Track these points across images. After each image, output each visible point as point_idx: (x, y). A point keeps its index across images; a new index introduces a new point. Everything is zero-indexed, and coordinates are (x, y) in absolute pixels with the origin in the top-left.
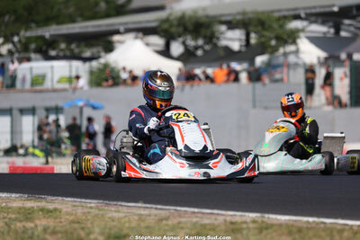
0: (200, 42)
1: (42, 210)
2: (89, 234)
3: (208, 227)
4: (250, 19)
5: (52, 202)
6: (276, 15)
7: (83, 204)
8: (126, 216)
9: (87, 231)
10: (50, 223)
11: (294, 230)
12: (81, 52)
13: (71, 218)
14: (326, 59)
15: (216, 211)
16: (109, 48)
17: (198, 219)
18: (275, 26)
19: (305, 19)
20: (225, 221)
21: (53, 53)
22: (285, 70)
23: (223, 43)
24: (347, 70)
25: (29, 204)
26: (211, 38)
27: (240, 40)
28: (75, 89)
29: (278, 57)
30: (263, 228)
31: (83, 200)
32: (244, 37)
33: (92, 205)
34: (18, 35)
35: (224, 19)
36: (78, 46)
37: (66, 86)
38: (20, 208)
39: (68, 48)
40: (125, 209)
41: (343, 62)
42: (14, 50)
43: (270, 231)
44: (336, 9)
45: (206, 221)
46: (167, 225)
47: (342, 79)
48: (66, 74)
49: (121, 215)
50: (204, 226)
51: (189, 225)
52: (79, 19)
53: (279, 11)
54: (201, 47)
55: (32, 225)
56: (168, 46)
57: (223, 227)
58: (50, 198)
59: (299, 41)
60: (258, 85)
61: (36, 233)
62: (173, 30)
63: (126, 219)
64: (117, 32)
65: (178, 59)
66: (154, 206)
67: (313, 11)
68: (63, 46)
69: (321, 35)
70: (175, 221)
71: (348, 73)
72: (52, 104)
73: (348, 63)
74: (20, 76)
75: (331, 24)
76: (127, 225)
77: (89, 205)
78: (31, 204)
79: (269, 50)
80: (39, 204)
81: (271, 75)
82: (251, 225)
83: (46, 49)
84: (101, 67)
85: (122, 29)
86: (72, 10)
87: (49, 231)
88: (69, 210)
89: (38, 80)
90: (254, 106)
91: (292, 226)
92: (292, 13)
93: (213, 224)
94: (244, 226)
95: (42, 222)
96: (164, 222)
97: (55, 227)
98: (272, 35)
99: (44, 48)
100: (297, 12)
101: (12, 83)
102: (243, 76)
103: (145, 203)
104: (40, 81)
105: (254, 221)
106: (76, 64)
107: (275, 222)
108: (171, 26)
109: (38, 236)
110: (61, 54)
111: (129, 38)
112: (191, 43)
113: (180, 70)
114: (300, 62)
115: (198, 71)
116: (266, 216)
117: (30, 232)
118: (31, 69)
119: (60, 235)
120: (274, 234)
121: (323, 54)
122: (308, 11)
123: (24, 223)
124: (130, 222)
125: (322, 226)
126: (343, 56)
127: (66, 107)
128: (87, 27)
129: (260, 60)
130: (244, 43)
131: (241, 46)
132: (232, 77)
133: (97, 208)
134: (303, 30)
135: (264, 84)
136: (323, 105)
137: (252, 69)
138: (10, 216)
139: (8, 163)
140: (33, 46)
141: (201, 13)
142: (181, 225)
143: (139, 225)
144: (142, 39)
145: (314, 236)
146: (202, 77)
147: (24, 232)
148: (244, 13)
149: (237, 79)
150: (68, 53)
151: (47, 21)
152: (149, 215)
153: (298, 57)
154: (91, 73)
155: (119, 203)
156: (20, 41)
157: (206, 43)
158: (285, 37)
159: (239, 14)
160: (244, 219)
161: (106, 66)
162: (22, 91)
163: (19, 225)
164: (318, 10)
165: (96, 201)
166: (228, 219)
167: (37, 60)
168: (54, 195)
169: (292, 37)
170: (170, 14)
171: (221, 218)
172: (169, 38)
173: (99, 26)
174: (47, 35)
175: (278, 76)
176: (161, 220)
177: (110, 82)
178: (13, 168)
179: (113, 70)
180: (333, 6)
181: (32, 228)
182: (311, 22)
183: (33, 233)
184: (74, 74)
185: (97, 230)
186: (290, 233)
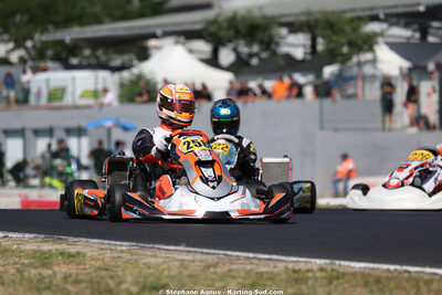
0: (256, 48)
1: (62, 254)
2: (119, 284)
3: (265, 276)
4: (317, 21)
5: (74, 244)
6: (349, 15)
7: (113, 247)
8: (164, 262)
9: (117, 280)
10: (72, 269)
11: (372, 279)
12: (109, 60)
13: (98, 264)
14: (410, 70)
15: (275, 257)
16: (144, 55)
17: (253, 266)
18: (348, 29)
19: (385, 21)
20: (286, 268)
21: (74, 61)
22: (360, 83)
23: (284, 49)
24: (436, 83)
25: (46, 247)
26: (269, 44)
27: (304, 46)
28: (102, 106)
29: (350, 67)
30: (334, 277)
31: (113, 242)
32: (309, 43)
33: (124, 248)
34: (32, 38)
35: (284, 20)
36: (105, 53)
37: (91, 101)
38: (35, 252)
39: (93, 54)
40: (163, 254)
41: (432, 73)
42: (27, 57)
43: (341, 281)
44: (422, 9)
45: (263, 269)
46: (215, 273)
47: (429, 95)
48: (91, 87)
49: (159, 260)
50: (260, 275)
51: (242, 274)
52: (106, 19)
53: (353, 10)
54: (257, 55)
55: (50, 272)
56: (215, 53)
57: (284, 276)
58: (71, 239)
59: (376, 48)
60: (327, 102)
61: (55, 282)
62: (223, 33)
63: (165, 266)
64: (154, 36)
65: (228, 69)
66: (200, 250)
67: (394, 11)
68: (87, 52)
69: (404, 41)
70: (226, 268)
71: (437, 87)
72: (73, 124)
73: (436, 75)
74: (34, 90)
75: (416, 27)
76: (166, 273)
77: (119, 248)
78: (48, 246)
79: (340, 58)
80: (58, 247)
81: (342, 91)
82: (318, 274)
83: (66, 56)
84: (133, 78)
85: (159, 32)
86: (97, 8)
87: (70, 279)
88: (95, 254)
89: (56, 95)
90: (322, 128)
91: (369, 275)
92: (368, 13)
93: (272, 273)
94: (310, 275)
95: (61, 269)
96: (212, 269)
97: (77, 275)
98: (343, 40)
99: (64, 55)
100: (375, 12)
101: (24, 98)
102: (309, 91)
103: (188, 246)
104: (59, 95)
105: (322, 270)
106: (104, 75)
107: (347, 270)
108: (220, 28)
109: (57, 286)
110: (85, 62)
111: (168, 43)
112: (244, 49)
113: (231, 83)
114: (378, 74)
115: (253, 85)
116: (337, 262)
117: (47, 280)
118: (48, 81)
119: (84, 285)
120: (346, 285)
121: (406, 64)
122: (388, 11)
123: (40, 270)
124: (169, 269)
125: (406, 275)
126: (431, 66)
127: (91, 128)
128: (116, 29)
129: (329, 71)
130: (309, 51)
131: (306, 53)
132: (295, 91)
133: (129, 251)
134: (381, 34)
135: (334, 101)
136: (406, 127)
137: (319, 82)
138: (22, 261)
139: (20, 196)
140: (50, 53)
141: (256, 13)
142: (233, 274)
143: (181, 273)
144: (183, 44)
145: (397, 288)
146: (258, 91)
147: (39, 281)
148: (309, 13)
149: (300, 94)
150: (93, 61)
151: (67, 22)
152: (194, 261)
153: (375, 67)
154: (122, 86)
155: (157, 246)
156: (34, 47)
157: (263, 50)
158: (360, 43)
159: (303, 14)
160: (309, 266)
161: (140, 77)
162: (37, 107)
163: (33, 271)
164: (400, 10)
165: (128, 244)
166: (290, 266)
167: (54, 69)
168: (77, 236)
169: (368, 43)
170: (219, 15)
171: (282, 265)
172: (217, 43)
173: (132, 28)
174: (68, 39)
175: (350, 91)
176: (209, 267)
177: (145, 97)
178: (26, 202)
179: (148, 82)
180: (419, 4)
181: (49, 276)
182: (392, 25)
183: (51, 282)
184: (100, 87)
185: (129, 278)
186: (366, 284)
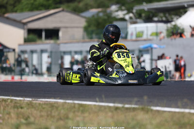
48: (155, 31)
84: (172, 27)
104: (141, 35)
154: (167, 30)
161: (175, 26)
173: (174, 3)
179: (179, 28)
